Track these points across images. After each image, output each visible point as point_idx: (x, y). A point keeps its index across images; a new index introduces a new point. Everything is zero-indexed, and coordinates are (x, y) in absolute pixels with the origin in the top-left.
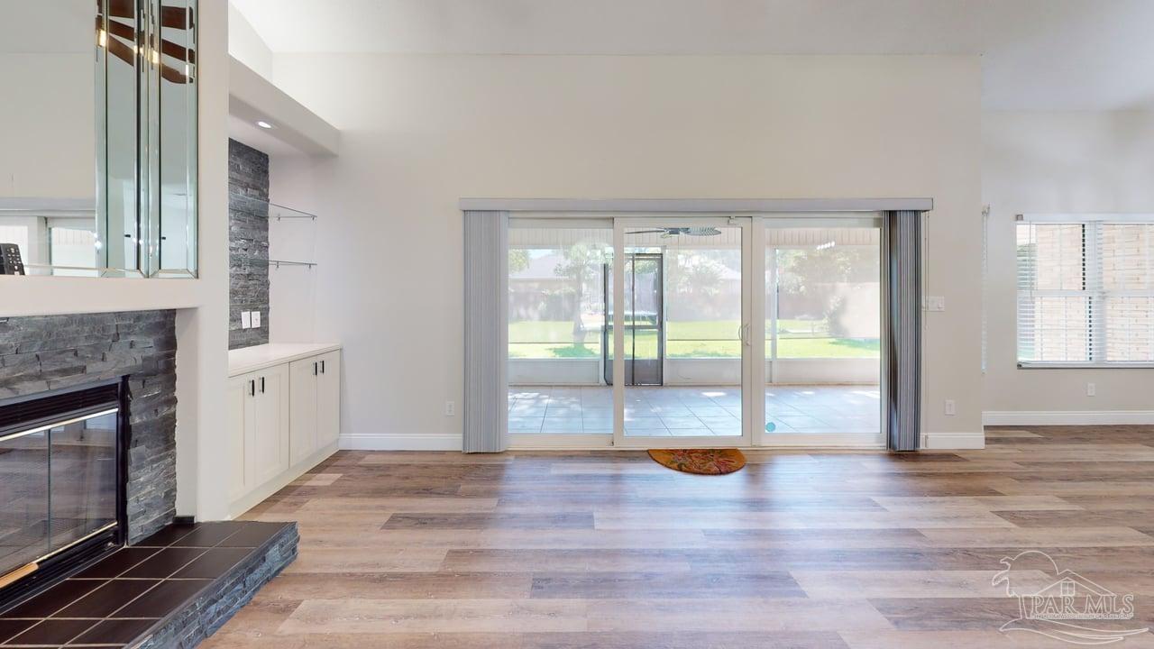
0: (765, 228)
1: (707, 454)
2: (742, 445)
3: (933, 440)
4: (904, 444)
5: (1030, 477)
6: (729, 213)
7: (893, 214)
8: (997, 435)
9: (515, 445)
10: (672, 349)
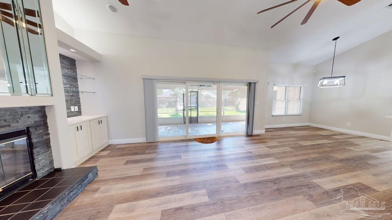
0: (222, 85)
1: (208, 138)
2: (216, 136)
3: (256, 132)
4: (250, 134)
5: (272, 139)
6: (214, 82)
7: (250, 83)
8: (267, 130)
9: (160, 140)
10: (200, 114)
